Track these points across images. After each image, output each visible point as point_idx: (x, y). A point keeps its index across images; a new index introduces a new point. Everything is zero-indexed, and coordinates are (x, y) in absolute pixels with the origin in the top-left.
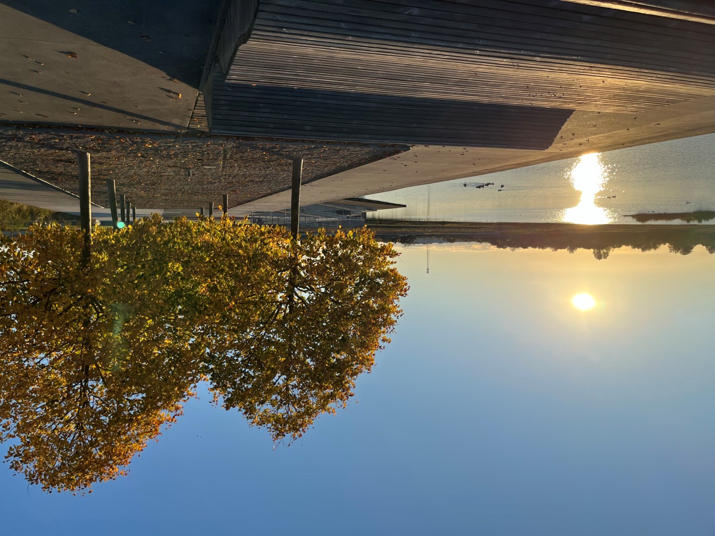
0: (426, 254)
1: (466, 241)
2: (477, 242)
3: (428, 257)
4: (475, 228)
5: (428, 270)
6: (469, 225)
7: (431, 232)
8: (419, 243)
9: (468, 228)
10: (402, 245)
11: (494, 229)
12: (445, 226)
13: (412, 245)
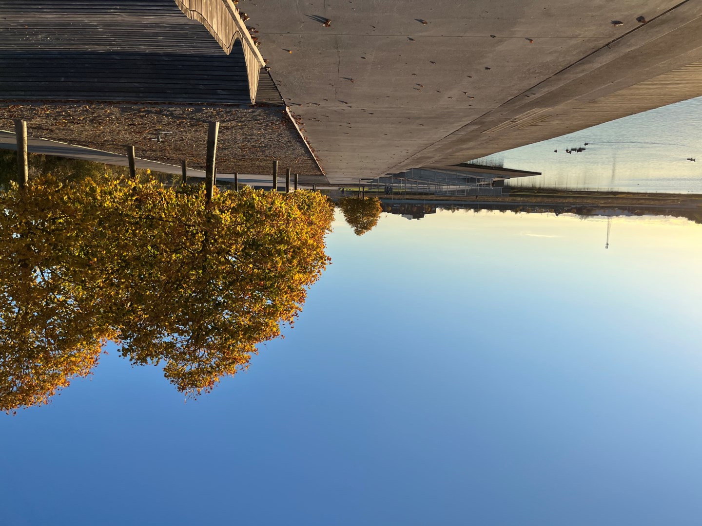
0: (607, 227)
1: (657, 214)
2: (673, 216)
3: (608, 230)
4: (659, 200)
5: (607, 244)
6: (649, 196)
7: (604, 203)
8: (598, 215)
9: (648, 199)
10: (579, 216)
11: (682, 201)
12: (617, 196)
13: (590, 217)
